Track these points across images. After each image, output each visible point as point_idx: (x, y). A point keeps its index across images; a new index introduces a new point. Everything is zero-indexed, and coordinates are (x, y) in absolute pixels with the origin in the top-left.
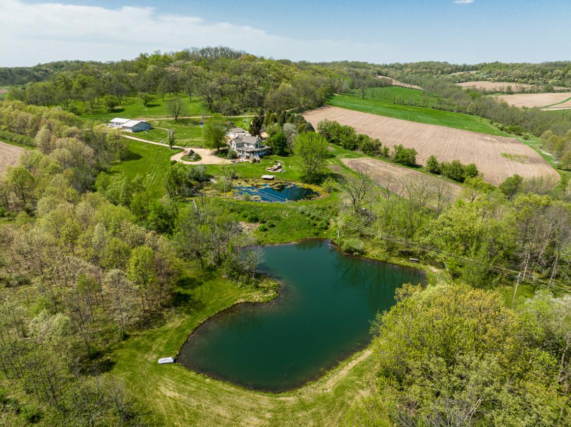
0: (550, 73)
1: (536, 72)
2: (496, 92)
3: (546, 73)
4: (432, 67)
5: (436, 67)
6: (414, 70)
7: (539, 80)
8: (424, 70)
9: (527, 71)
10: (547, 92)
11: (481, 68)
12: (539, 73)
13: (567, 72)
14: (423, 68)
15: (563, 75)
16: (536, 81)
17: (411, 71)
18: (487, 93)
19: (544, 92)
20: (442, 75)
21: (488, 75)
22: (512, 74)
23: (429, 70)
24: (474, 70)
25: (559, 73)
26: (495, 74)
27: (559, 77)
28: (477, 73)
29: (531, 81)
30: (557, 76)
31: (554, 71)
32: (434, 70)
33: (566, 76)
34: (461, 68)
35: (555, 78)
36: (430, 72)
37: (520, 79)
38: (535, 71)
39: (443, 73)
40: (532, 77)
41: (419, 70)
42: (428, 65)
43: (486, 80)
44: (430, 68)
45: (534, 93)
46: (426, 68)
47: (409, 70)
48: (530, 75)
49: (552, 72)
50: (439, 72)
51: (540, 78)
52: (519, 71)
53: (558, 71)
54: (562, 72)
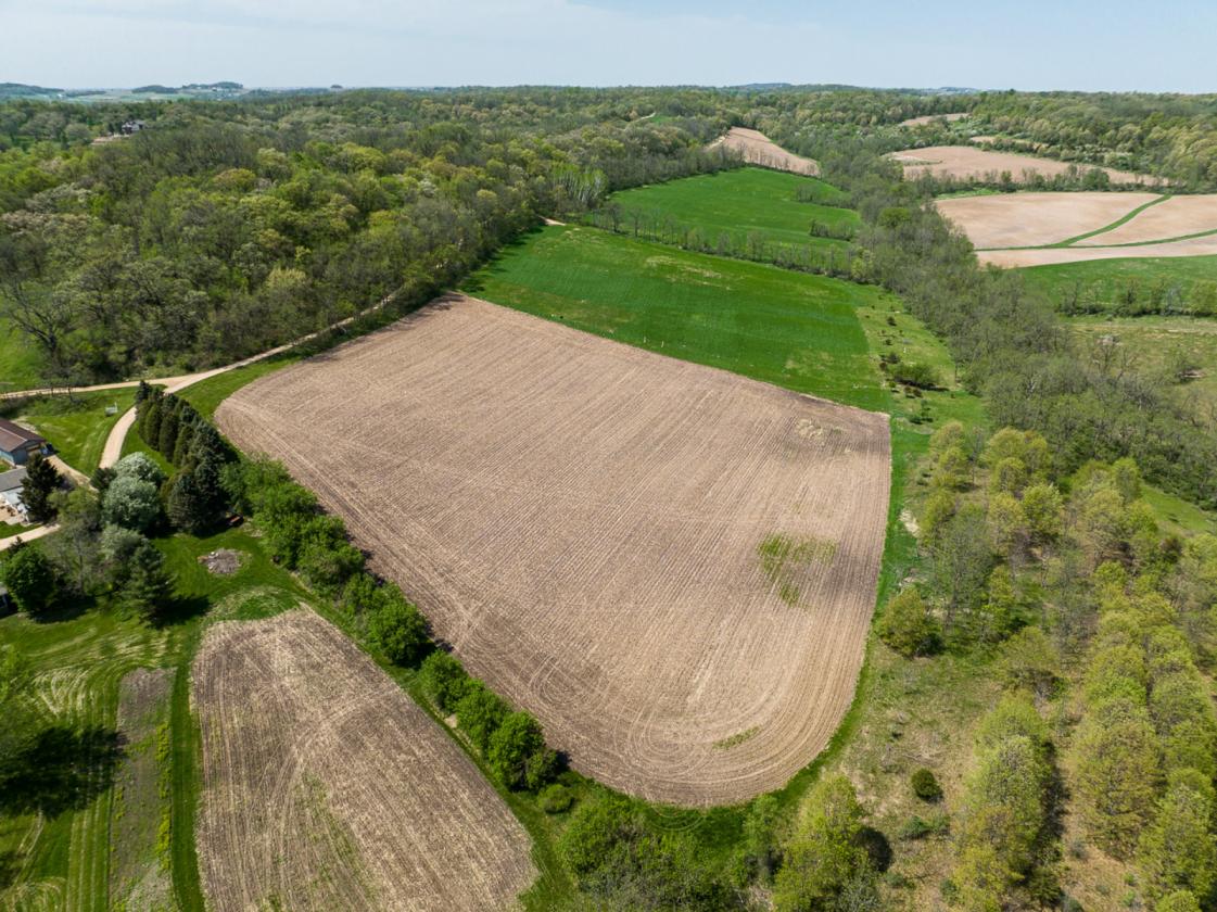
0: (1112, 132)
1: (1081, 129)
2: (978, 184)
3: (1103, 132)
4: (859, 106)
5: (868, 105)
6: (818, 115)
7: (1084, 149)
8: (840, 114)
9: (1063, 123)
10: (1091, 190)
11: (973, 107)
12: (1087, 131)
13: (1149, 132)
14: (837, 110)
15: (1141, 138)
16: (1077, 153)
17: (811, 116)
18: (955, 188)
19: (1084, 190)
20: (880, 128)
21: (981, 129)
22: (1032, 130)
23: (850, 114)
24: (957, 112)
25: (1131, 132)
26: (997, 126)
27: (1129, 144)
28: (962, 120)
29: (1064, 153)
30: (1127, 141)
31: (1122, 128)
32: (863, 114)
33: (1146, 141)
34: (928, 108)
35: (1120, 146)
36: (854, 118)
37: (1044, 146)
38: (1080, 125)
39: (881, 121)
40: (1070, 142)
41: (828, 114)
42: (851, 102)
43: (972, 144)
44: (855, 110)
45: (1061, 190)
46: (844, 110)
47: (808, 112)
48: (1068, 136)
49: (1117, 129)
50: (874, 119)
51: (1087, 146)
52: (1047, 123)
53: (1129, 127)
54: (1138, 130)
